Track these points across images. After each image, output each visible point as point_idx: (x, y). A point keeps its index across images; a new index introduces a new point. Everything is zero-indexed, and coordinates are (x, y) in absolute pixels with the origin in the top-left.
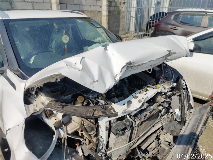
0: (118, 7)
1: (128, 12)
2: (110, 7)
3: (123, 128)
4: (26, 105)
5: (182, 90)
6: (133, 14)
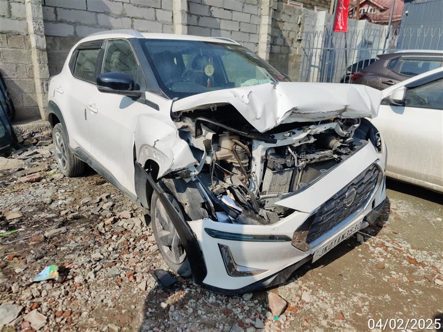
0: (288, 47)
1: (306, 57)
2: (273, 46)
3: (283, 164)
6: (316, 61)
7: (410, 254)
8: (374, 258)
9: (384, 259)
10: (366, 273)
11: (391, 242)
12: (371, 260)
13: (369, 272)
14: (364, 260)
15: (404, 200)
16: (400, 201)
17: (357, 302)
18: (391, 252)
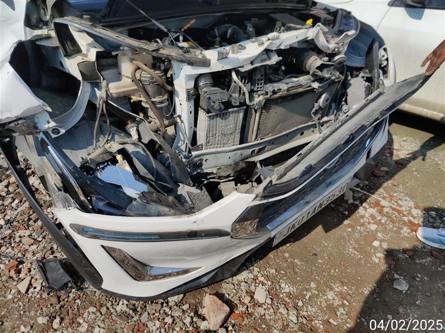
3: (224, 101)
4: (28, 28)
5: (376, 71)
7: (413, 216)
8: (363, 225)
9: (376, 226)
10: (351, 250)
11: (388, 199)
12: (359, 228)
13: (355, 249)
14: (349, 229)
15: (410, 137)
16: (405, 138)
17: (333, 299)
18: (387, 215)
